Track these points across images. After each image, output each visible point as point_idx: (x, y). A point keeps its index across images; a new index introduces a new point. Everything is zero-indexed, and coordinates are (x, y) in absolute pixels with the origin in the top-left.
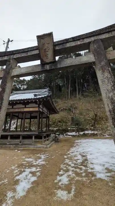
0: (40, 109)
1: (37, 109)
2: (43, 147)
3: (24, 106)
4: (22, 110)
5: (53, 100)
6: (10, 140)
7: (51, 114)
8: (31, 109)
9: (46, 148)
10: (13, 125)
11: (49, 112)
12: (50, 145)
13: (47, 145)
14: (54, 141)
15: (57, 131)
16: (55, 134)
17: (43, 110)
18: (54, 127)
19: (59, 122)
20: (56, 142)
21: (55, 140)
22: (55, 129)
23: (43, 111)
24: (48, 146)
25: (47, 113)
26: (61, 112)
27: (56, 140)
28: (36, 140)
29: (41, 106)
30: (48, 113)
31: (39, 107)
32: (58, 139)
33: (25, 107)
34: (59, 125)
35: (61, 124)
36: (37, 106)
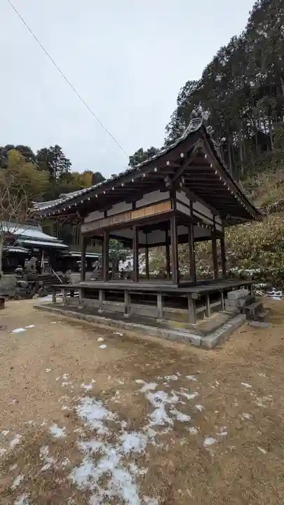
0: (177, 203)
1: (167, 208)
2: (190, 340)
3: (130, 206)
4: (127, 219)
5: (240, 184)
6: (104, 302)
7: (228, 223)
8: (150, 212)
9: (202, 346)
10: (141, 263)
11: (223, 218)
12: (221, 332)
13: (205, 334)
14: (244, 316)
15: (258, 278)
16: (249, 287)
17: (192, 210)
18: (247, 266)
19: (266, 248)
20: (250, 318)
21: (248, 310)
22: (251, 271)
23: (194, 213)
24: (210, 340)
25: (213, 220)
26: (270, 217)
27: (253, 312)
28: (168, 309)
29: (180, 196)
30: (218, 220)
31: (173, 199)
32: (260, 309)
33: (134, 209)
34: (267, 260)
35: (274, 255)
36: (167, 195)
